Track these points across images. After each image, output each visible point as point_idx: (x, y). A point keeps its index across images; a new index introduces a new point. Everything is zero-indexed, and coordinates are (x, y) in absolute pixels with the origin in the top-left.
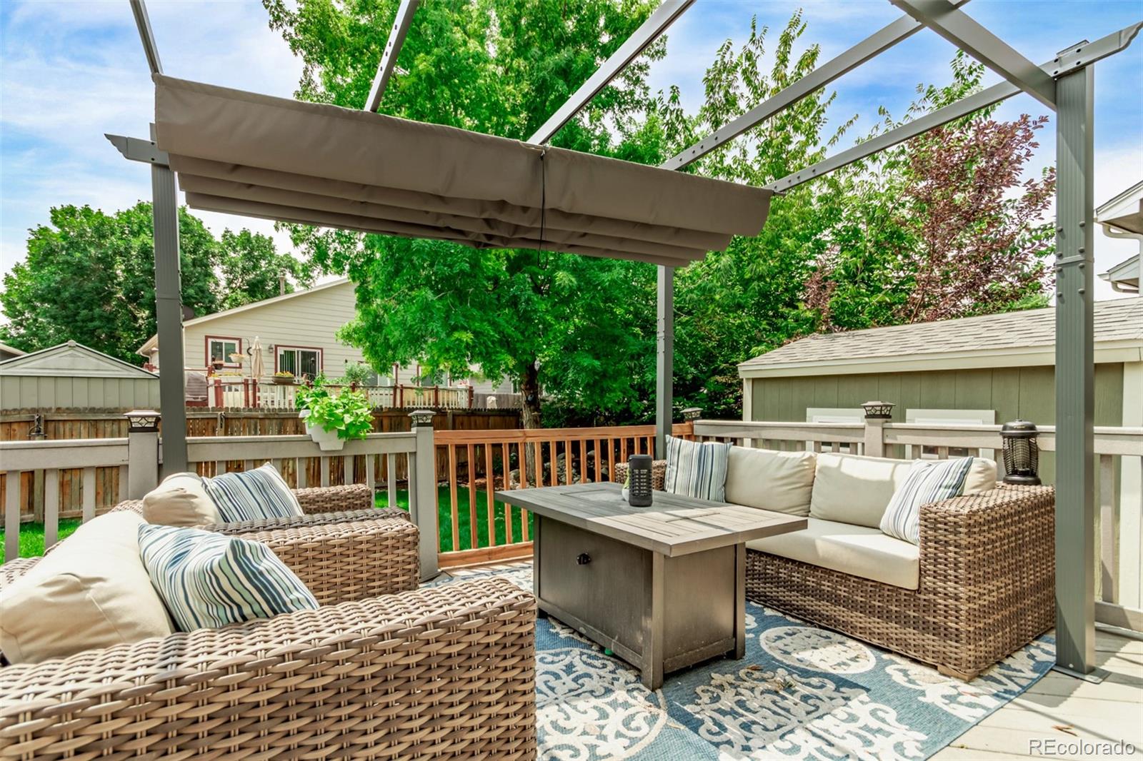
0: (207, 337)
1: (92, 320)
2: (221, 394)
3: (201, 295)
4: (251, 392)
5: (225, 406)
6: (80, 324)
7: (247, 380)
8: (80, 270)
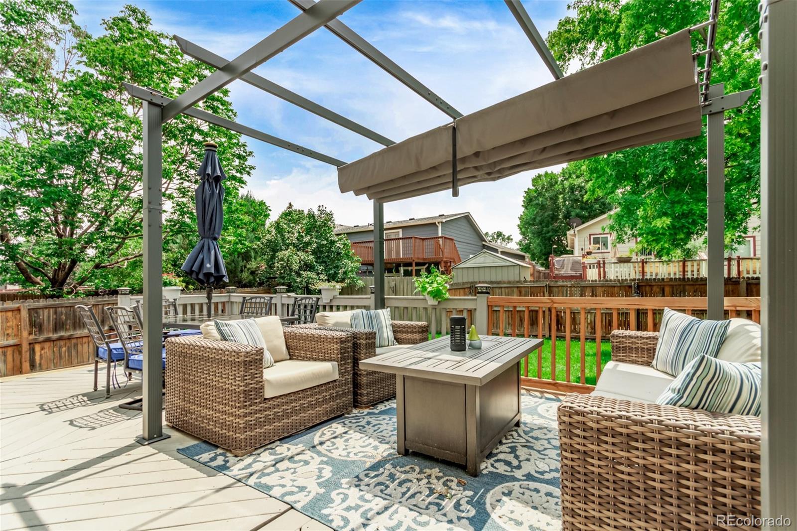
0: (590, 235)
1: (548, 232)
2: (586, 270)
3: (603, 207)
4: (602, 269)
5: (588, 279)
6: (544, 235)
7: (599, 261)
8: (543, 207)
